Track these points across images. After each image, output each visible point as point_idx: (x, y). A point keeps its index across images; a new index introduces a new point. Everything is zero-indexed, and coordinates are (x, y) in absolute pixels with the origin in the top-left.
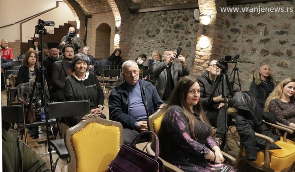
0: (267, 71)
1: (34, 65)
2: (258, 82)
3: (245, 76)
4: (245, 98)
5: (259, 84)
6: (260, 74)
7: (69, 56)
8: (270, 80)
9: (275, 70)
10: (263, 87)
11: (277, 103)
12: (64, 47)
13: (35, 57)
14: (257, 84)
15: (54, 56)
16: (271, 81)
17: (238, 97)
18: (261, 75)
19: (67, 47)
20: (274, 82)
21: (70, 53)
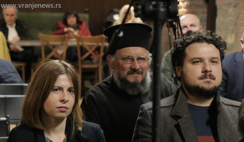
1: (65, 120)
7: (201, 78)
12: (181, 43)
13: (69, 90)
15: (131, 79)
19: (194, 41)
21: (208, 68)
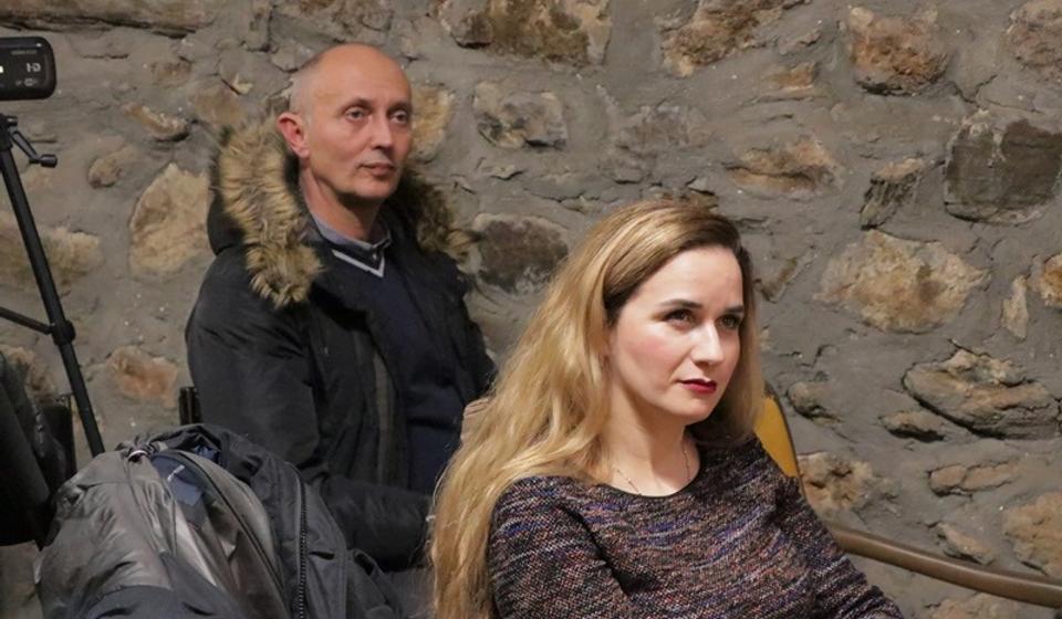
0: (380, 130)
2: (283, 267)
3: (101, 195)
4: (207, 527)
5: (299, 295)
6: (293, 169)
8: (410, 233)
9: (445, 99)
10: (352, 319)
11: (576, 518)
14: (280, 299)
16: (426, 239)
17: (119, 530)
18: (307, 175)
20: (458, 239)
